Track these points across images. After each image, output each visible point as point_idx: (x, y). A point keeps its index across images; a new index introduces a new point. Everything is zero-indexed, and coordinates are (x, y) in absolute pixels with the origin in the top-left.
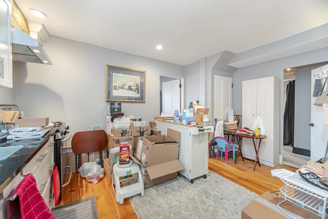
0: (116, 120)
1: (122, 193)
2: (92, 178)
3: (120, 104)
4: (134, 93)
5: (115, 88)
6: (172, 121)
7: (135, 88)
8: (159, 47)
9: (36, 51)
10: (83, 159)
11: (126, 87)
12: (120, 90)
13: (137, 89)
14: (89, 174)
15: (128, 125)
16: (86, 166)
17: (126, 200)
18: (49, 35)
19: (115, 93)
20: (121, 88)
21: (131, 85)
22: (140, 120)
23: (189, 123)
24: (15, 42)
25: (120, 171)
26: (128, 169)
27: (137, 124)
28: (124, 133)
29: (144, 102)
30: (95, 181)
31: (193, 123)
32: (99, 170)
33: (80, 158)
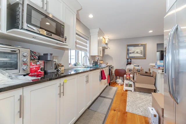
0: (128, 66)
1: (125, 88)
2: (119, 84)
3: (131, 60)
4: (140, 55)
5: (130, 53)
6: (154, 67)
7: (140, 52)
8: (151, 31)
9: (106, 47)
10: (118, 78)
11: (136, 52)
12: (133, 54)
13: (142, 52)
14: (118, 82)
15: (133, 68)
16: (118, 80)
17: (126, 91)
18: (110, 40)
19: (130, 55)
20: (133, 53)
21: (138, 51)
22: (138, 66)
23: (159, 68)
24: (103, 46)
25: (126, 82)
26: (129, 82)
27: (137, 68)
28: (130, 70)
29: (145, 59)
30: (120, 85)
31: (161, 68)
32: (121, 82)
33: (117, 77)
